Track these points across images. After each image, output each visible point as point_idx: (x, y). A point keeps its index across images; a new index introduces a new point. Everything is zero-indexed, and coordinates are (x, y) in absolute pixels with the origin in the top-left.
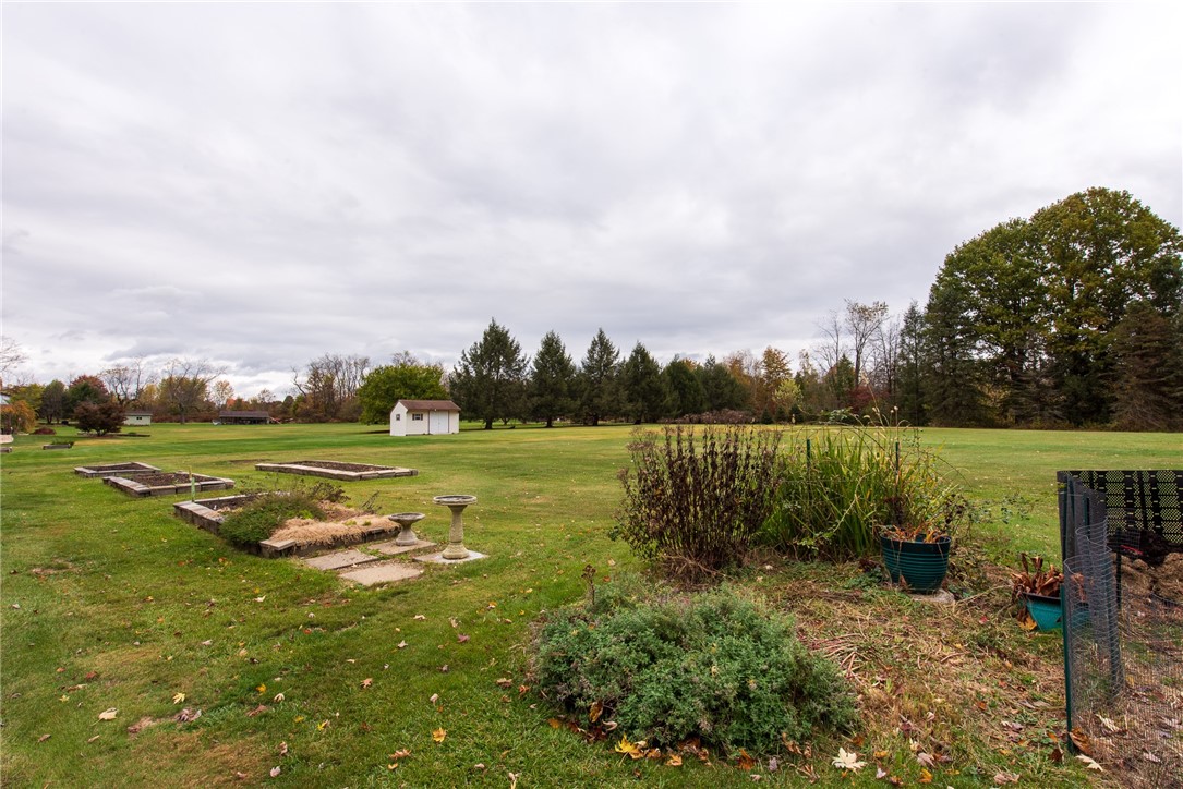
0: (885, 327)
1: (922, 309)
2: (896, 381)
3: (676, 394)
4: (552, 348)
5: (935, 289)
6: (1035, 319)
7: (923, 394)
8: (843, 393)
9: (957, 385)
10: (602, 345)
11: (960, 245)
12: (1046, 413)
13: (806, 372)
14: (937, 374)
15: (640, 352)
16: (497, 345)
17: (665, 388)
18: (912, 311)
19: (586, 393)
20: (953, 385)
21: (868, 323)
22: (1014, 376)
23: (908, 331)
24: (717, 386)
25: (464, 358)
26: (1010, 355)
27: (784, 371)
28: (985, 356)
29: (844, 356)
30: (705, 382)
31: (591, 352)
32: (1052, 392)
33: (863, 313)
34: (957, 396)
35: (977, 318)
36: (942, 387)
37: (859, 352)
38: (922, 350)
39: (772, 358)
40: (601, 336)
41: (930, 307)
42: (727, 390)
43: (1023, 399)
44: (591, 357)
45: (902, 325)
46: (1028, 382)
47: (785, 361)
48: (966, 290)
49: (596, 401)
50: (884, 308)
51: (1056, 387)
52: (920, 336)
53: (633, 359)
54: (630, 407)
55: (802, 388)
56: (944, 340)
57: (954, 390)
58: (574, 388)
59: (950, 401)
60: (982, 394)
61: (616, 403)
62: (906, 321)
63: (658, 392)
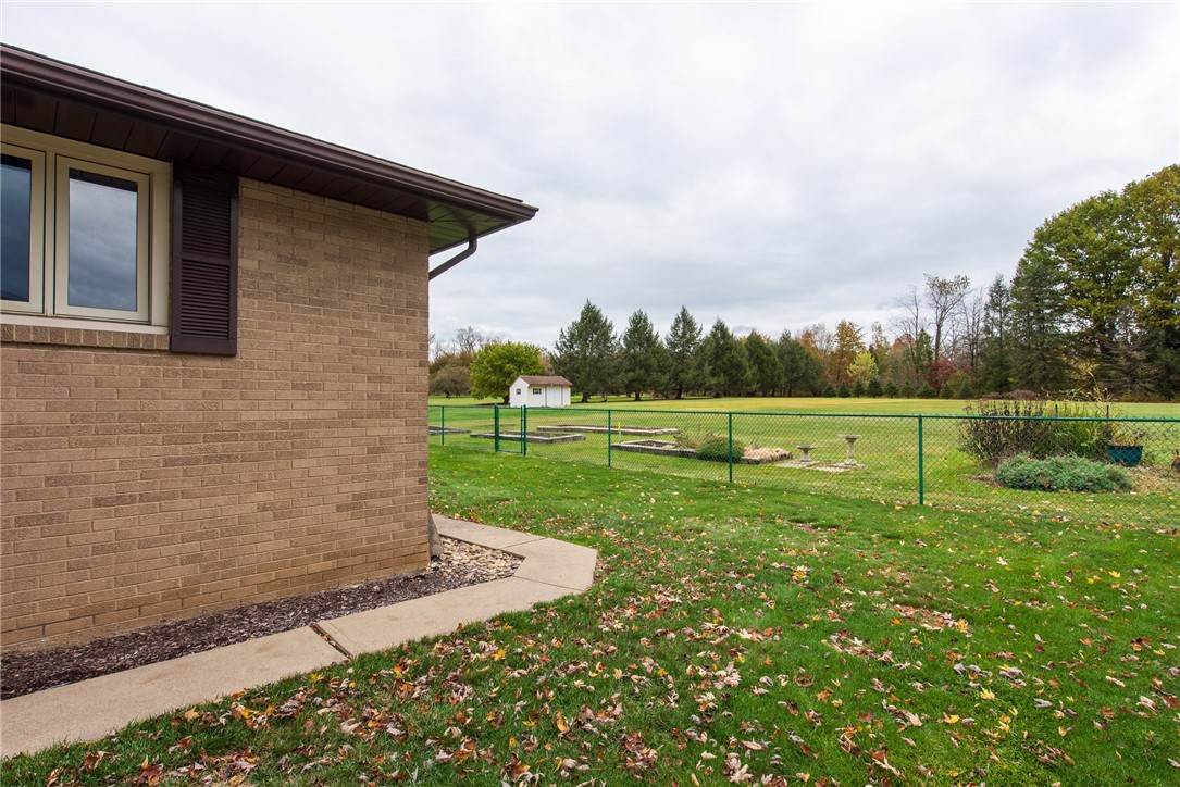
0: (968, 300)
1: (1007, 283)
2: (980, 355)
3: (755, 369)
4: (639, 327)
5: (1023, 263)
6: (1128, 291)
7: (1008, 368)
8: (922, 367)
9: (1045, 359)
10: (685, 321)
11: (1050, 219)
12: (1137, 386)
13: (879, 346)
14: (1023, 348)
15: (720, 328)
16: (592, 323)
17: (745, 362)
18: (998, 284)
19: (673, 368)
20: (1040, 359)
21: (949, 297)
22: (1104, 350)
23: (994, 305)
24: (793, 361)
25: (562, 336)
26: (1101, 328)
27: (857, 344)
28: (1073, 329)
29: (922, 330)
30: (781, 357)
31: (675, 328)
32: (1145, 366)
33: (942, 287)
34: (1045, 369)
35: (1066, 291)
36: (1029, 361)
37: (939, 326)
38: (1008, 324)
39: (846, 331)
40: (684, 313)
41: (1017, 281)
42: (802, 364)
43: (1113, 372)
44: (675, 335)
45: (987, 299)
46: (1117, 356)
47: (859, 335)
48: (1055, 264)
49: (682, 376)
50: (965, 282)
51: (1149, 360)
52: (1006, 310)
53: (714, 335)
54: (714, 381)
55: (876, 361)
56: (1031, 314)
57: (1042, 364)
58: (662, 364)
59: (1036, 375)
60: (1069, 367)
61: (701, 377)
62: (991, 296)
63: (738, 367)
